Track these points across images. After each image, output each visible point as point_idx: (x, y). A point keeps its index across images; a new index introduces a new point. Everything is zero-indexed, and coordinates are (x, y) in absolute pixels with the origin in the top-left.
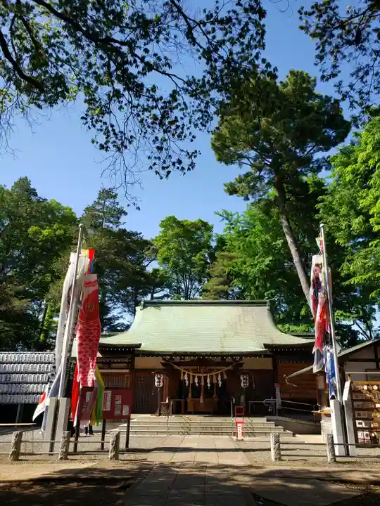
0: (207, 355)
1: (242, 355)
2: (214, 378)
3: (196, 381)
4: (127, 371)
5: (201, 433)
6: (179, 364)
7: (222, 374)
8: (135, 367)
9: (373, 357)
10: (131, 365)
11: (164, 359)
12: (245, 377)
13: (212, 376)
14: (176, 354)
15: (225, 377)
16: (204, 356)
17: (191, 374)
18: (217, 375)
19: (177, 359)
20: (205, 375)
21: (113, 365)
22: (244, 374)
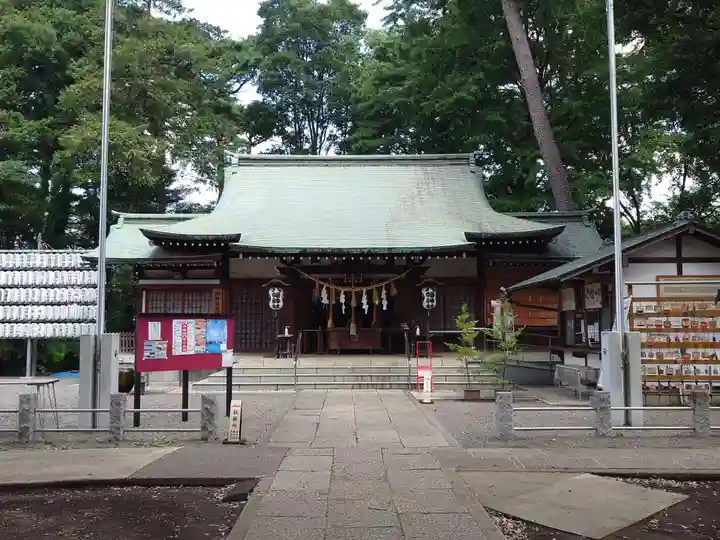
0: (362, 254)
1: (426, 253)
2: (375, 294)
3: (343, 300)
4: (217, 282)
5: (353, 387)
6: (310, 270)
7: (388, 288)
8: (232, 276)
9: (673, 254)
10: (223, 272)
11: (283, 261)
12: (430, 291)
13: (371, 290)
14: (304, 253)
15: (394, 291)
16: (357, 256)
17: (333, 287)
18: (379, 290)
19: (307, 261)
20: (358, 289)
21: (191, 272)
22: (428, 285)
